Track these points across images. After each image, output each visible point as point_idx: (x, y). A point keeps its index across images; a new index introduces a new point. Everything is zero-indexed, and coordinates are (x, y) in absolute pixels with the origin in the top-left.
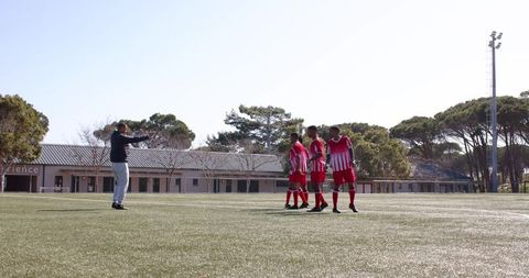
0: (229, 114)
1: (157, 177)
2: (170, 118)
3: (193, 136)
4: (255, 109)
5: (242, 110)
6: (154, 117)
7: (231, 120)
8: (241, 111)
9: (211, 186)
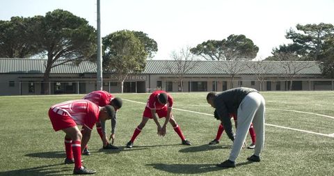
0: (289, 31)
1: (225, 80)
2: (242, 37)
3: (257, 49)
4: (309, 26)
5: (299, 27)
6: (230, 37)
7: (290, 35)
8: (298, 29)
9: (265, 86)
